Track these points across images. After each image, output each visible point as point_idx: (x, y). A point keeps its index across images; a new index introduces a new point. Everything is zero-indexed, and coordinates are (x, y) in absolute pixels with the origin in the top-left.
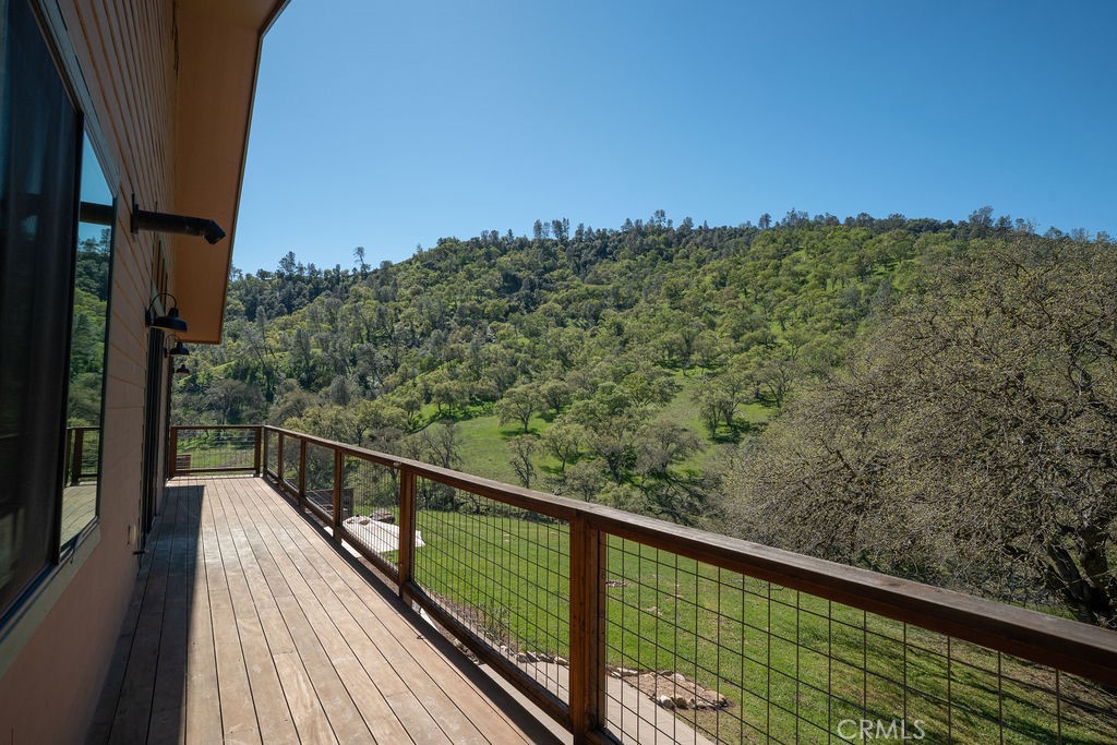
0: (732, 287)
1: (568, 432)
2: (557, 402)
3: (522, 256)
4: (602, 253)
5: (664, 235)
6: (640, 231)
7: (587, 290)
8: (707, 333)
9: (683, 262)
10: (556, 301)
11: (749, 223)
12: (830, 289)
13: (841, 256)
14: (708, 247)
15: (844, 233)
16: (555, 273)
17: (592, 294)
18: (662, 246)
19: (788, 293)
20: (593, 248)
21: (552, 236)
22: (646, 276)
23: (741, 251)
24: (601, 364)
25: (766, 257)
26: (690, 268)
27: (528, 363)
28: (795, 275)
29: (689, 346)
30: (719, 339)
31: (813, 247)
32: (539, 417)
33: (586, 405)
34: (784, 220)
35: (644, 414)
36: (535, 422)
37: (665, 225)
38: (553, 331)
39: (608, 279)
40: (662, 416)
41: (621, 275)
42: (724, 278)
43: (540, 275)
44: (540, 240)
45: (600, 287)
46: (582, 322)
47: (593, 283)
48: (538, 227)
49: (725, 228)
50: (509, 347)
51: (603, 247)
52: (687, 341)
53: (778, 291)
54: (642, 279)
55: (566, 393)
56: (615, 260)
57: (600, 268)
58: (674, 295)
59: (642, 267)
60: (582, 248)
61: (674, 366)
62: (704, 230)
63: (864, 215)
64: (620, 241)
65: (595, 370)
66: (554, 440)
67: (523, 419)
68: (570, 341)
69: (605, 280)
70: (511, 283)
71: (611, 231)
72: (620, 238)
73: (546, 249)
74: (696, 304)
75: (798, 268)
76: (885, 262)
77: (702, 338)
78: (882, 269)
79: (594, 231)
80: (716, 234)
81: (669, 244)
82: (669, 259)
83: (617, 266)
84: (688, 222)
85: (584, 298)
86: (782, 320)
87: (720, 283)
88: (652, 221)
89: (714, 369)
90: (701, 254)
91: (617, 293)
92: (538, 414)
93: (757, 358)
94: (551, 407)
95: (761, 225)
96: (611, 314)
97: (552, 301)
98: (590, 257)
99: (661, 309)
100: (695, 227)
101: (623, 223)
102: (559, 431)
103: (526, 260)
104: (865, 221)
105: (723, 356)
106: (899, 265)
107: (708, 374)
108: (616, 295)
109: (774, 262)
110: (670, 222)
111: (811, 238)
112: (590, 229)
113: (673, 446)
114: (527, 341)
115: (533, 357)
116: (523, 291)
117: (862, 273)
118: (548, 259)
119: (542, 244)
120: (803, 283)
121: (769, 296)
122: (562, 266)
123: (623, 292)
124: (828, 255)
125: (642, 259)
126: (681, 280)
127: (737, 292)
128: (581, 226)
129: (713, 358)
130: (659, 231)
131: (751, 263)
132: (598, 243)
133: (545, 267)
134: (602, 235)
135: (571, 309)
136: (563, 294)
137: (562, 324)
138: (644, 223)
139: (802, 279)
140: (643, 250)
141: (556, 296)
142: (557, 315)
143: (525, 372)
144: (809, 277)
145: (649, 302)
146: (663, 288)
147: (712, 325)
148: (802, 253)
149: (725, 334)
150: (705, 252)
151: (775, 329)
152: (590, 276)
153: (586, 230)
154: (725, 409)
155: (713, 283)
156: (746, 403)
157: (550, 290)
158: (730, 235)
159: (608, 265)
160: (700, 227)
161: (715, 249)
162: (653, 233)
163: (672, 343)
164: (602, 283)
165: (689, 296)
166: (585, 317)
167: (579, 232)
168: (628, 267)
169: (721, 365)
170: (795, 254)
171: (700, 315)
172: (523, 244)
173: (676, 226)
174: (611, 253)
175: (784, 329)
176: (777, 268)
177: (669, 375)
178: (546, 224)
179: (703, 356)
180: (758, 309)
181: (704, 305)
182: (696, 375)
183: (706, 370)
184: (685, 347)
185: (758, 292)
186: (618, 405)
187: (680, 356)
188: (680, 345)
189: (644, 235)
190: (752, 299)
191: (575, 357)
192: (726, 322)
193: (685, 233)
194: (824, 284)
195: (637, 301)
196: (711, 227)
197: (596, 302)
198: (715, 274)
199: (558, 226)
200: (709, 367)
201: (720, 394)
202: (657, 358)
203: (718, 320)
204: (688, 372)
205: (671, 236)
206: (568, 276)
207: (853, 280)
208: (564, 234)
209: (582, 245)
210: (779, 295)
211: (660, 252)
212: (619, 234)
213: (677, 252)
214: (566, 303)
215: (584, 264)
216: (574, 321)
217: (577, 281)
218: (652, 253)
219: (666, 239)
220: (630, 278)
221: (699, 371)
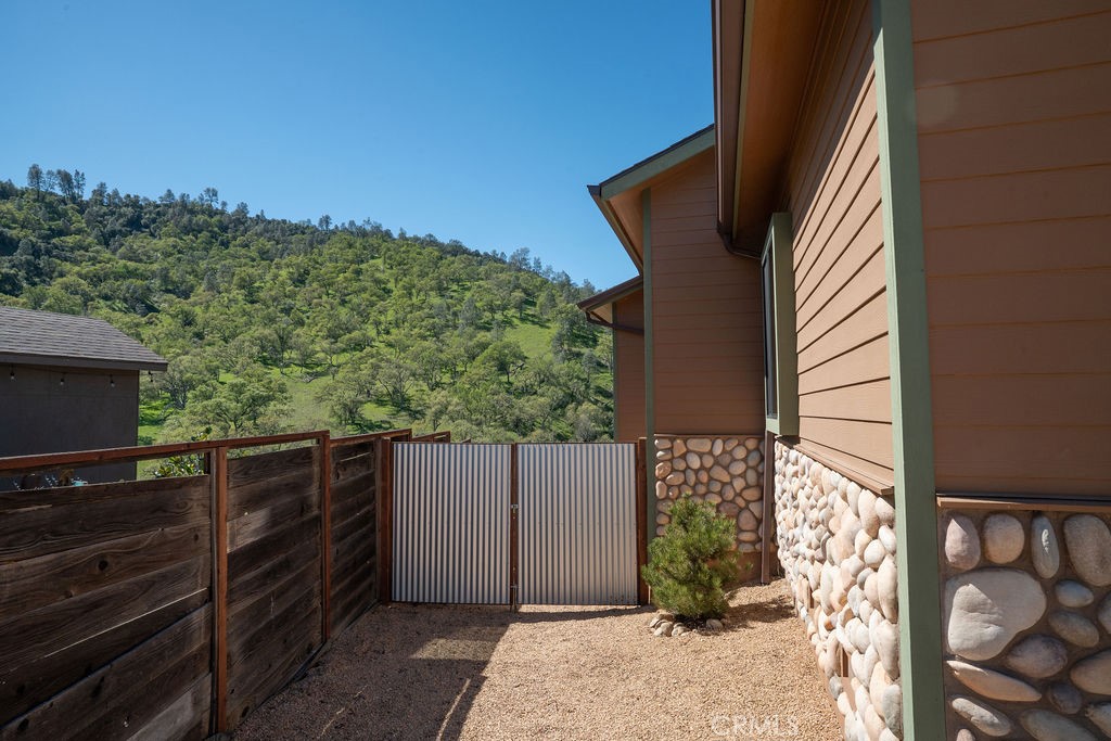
0: (313, 286)
3: (8, 208)
4: (135, 224)
5: (217, 218)
6: (186, 207)
7: (125, 266)
9: (243, 251)
10: (80, 275)
11: (309, 221)
12: (416, 299)
16: (70, 240)
17: (131, 274)
18: (216, 229)
19: (374, 298)
20: (121, 215)
21: (58, 190)
25: (345, 260)
26: (254, 260)
28: (377, 282)
31: (390, 258)
37: (217, 206)
39: (149, 258)
41: (167, 255)
42: (302, 275)
43: (45, 238)
44: (38, 192)
45: (141, 267)
46: (119, 304)
47: (130, 259)
48: (35, 174)
49: (284, 221)
51: (137, 218)
53: (363, 295)
56: (152, 235)
57: (137, 242)
59: (193, 249)
60: (105, 214)
62: (260, 219)
63: (431, 236)
64: (158, 213)
69: (144, 258)
71: (146, 199)
72: (159, 211)
73: (49, 206)
75: (378, 275)
76: (458, 281)
78: (455, 287)
79: (122, 195)
80: (276, 226)
81: (224, 229)
82: (225, 244)
83: (160, 243)
84: (243, 209)
85: (124, 277)
87: (300, 280)
89: (312, 368)
91: (166, 276)
95: (321, 221)
97: (73, 273)
98: (118, 227)
100: (252, 214)
101: (163, 193)
104: (431, 242)
107: (308, 374)
108: (165, 278)
109: (354, 267)
110: (224, 204)
111: (389, 250)
112: (116, 193)
116: (21, 256)
117: (441, 290)
119: (40, 196)
120: (386, 290)
121: (357, 300)
122: (79, 231)
123: (174, 275)
124: (405, 267)
125: (192, 240)
126: (251, 271)
127: (320, 294)
128: (103, 185)
129: (309, 356)
130: (212, 213)
132: (128, 210)
133: (51, 229)
134: (134, 203)
135: (105, 287)
136: (87, 268)
138: (191, 199)
139: (383, 286)
140: (195, 230)
141: (77, 269)
142: (84, 294)
144: (391, 286)
145: (217, 291)
146: (236, 278)
147: (301, 324)
148: (379, 262)
150: (269, 245)
152: (122, 250)
153: (109, 191)
155: (291, 279)
158: (291, 230)
159: (145, 240)
160: (258, 216)
162: (203, 212)
164: (140, 261)
166: (125, 300)
167: (100, 191)
168: (174, 247)
170: (372, 262)
173: (231, 209)
174: (147, 227)
175: (379, 333)
176: (358, 272)
179: (302, 354)
180: (343, 312)
182: (294, 375)
183: (304, 369)
189: (192, 212)
193: (240, 219)
194: (411, 294)
196: (269, 217)
197: (139, 282)
198: (291, 270)
199: (67, 179)
200: (307, 366)
202: (254, 354)
204: (285, 370)
205: (226, 221)
206: (89, 245)
207: (432, 293)
208: (76, 191)
209: (105, 209)
210: (368, 300)
211: (214, 236)
212: (158, 206)
213: (235, 238)
214: (96, 280)
215: (113, 234)
216: (109, 303)
217: (107, 254)
218: (204, 235)
219: (220, 221)
220: (179, 259)
221: (298, 371)
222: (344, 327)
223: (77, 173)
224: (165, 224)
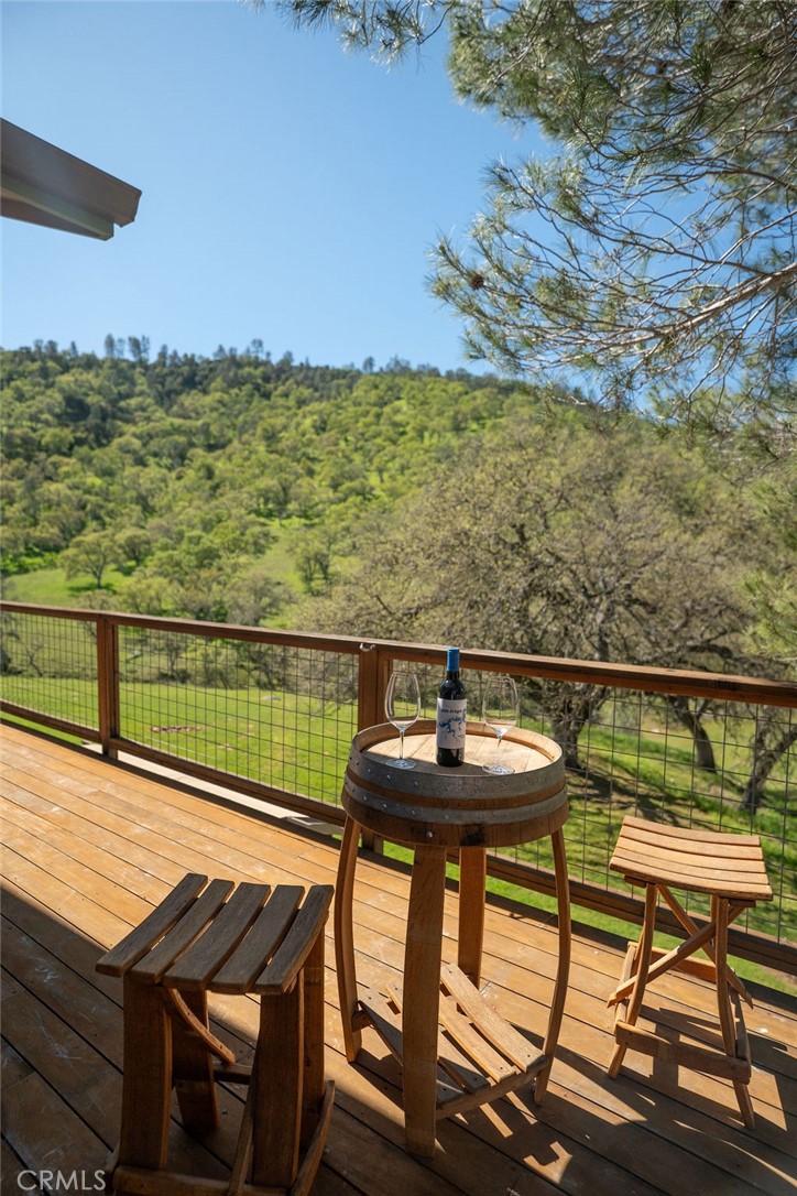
0: (333, 433)
1: (149, 587)
2: (135, 553)
3: (89, 377)
4: (190, 382)
5: (261, 369)
6: (234, 362)
7: (172, 424)
8: (305, 481)
9: (281, 401)
10: (134, 435)
11: (352, 365)
12: (427, 442)
13: (439, 409)
14: (308, 387)
15: (443, 387)
16: (133, 402)
17: (177, 430)
18: (260, 381)
19: (386, 443)
20: (178, 375)
21: (129, 356)
22: (240, 413)
23: (343, 395)
24: (190, 511)
25: (368, 404)
26: (289, 408)
27: (101, 507)
28: (395, 425)
29: (286, 494)
30: (317, 488)
31: (413, 397)
32: (117, 570)
33: (171, 557)
34: (388, 366)
35: (235, 567)
36: (110, 576)
37: (262, 357)
38: (130, 471)
39: (198, 414)
40: (253, 569)
41: (213, 409)
42: (324, 422)
43: (114, 402)
44: (112, 360)
45: (188, 423)
46: (166, 461)
47: (179, 416)
48: (110, 343)
49: (327, 367)
50: (76, 487)
51: (188, 376)
52: (284, 489)
53: (379, 441)
54: (237, 416)
55: (148, 543)
56: (205, 392)
57: (189, 400)
58: (271, 437)
59: (236, 402)
60: (166, 375)
61: (270, 515)
62: (305, 368)
63: (462, 370)
64: (211, 370)
65: (181, 517)
66: (133, 596)
67: (95, 573)
68: (152, 483)
69: (193, 415)
70: (75, 409)
71: (201, 357)
72: (212, 368)
73: (120, 372)
74: (295, 449)
75: (398, 418)
76: (478, 419)
77: (300, 486)
78: (474, 426)
79: (181, 355)
80: (318, 373)
81: (267, 379)
82: (267, 396)
83: (208, 400)
84: (288, 358)
85: (168, 433)
86: (380, 471)
87: (321, 428)
88: (248, 351)
89: (312, 519)
90: (301, 393)
92: (113, 566)
93: (354, 510)
94: (130, 558)
95: (365, 367)
96: (199, 455)
97: (129, 435)
98: (176, 385)
99: (256, 452)
100: (296, 363)
101: (216, 349)
102: (139, 586)
103: (96, 383)
105: (320, 507)
106: (489, 423)
107: (306, 525)
108: (206, 430)
109: (375, 409)
110: (268, 354)
111: (412, 388)
112: (175, 353)
113: (266, 600)
114: (98, 482)
115: (107, 500)
116: (92, 420)
117: (458, 429)
118: (123, 384)
119: (115, 364)
120: (403, 433)
121: (369, 445)
122: (142, 393)
123: (214, 429)
124: (427, 407)
125: (237, 394)
126: (280, 421)
127: (338, 439)
128: (165, 348)
129: (311, 508)
130: (257, 364)
131: (352, 409)
132: (186, 369)
133: (119, 393)
134: (190, 361)
135: (153, 445)
136: (142, 427)
137: (141, 462)
138: (239, 352)
139: (401, 429)
140: (237, 382)
141: (134, 429)
142: (134, 452)
143: (97, 518)
144: (408, 428)
145: (244, 444)
146: (259, 429)
147: (311, 473)
148: (402, 404)
149: (324, 483)
150: (306, 392)
151: (374, 480)
152: (175, 408)
153: (170, 352)
154: (322, 562)
155: (314, 427)
156: (343, 556)
157: (127, 421)
158: (333, 376)
159: (196, 398)
160: (302, 364)
161: (316, 390)
162: (249, 364)
163: (267, 491)
164: (190, 418)
165: (287, 439)
166: (170, 456)
167: (163, 355)
168: (220, 402)
169: (318, 516)
170: (397, 403)
171: (299, 461)
172: (90, 363)
173: (276, 359)
174: (201, 383)
175: (382, 481)
176: (378, 416)
177: (264, 525)
178: (121, 341)
179: (300, 505)
180: (357, 458)
181: (303, 450)
182: (293, 526)
183: (303, 521)
184: (282, 495)
185: (358, 440)
186: (207, 557)
187: (277, 503)
188: (276, 494)
189: (239, 366)
190: (352, 447)
191: (158, 502)
192: (325, 470)
193: (284, 370)
194: (422, 437)
195: (230, 441)
196: (313, 364)
197: (182, 439)
198: (315, 417)
199: (136, 344)
200: (307, 517)
201: (317, 546)
202: (251, 506)
203: (317, 467)
204: (285, 522)
205: (269, 370)
206: (148, 406)
207: (449, 435)
208: (143, 355)
209: (166, 370)
210: (379, 445)
211: (257, 387)
212: (210, 362)
213: (276, 389)
214: (147, 438)
215: (169, 393)
216: (157, 459)
217: (160, 413)
218: (247, 388)
219: (264, 373)
220: (223, 414)
221: (296, 522)
222: (347, 475)
223: (144, 338)
224: (213, 380)
